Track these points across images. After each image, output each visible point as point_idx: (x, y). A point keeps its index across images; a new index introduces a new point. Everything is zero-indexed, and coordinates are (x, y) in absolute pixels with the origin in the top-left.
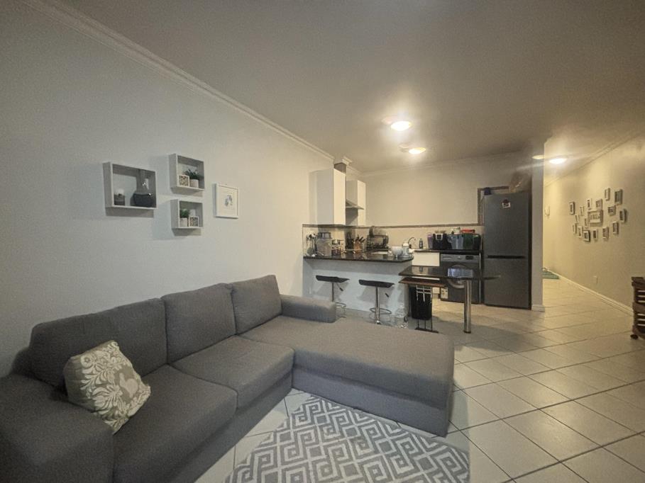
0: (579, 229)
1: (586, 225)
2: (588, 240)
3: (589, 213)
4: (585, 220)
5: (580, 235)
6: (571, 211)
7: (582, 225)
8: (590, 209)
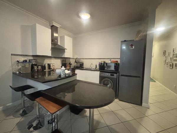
0: (167, 62)
1: (171, 60)
2: (172, 67)
3: (173, 55)
4: (171, 58)
5: (167, 65)
6: (164, 54)
7: (169, 60)
8: (174, 53)
